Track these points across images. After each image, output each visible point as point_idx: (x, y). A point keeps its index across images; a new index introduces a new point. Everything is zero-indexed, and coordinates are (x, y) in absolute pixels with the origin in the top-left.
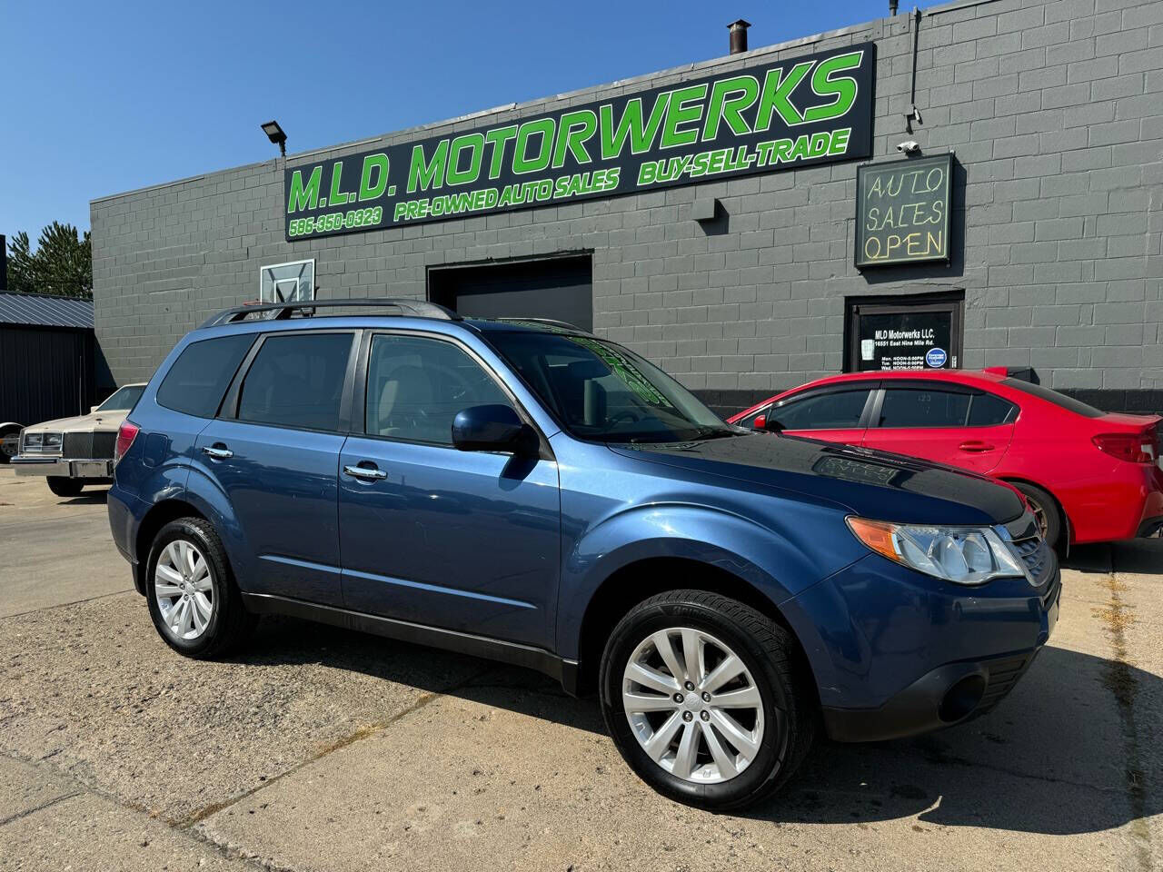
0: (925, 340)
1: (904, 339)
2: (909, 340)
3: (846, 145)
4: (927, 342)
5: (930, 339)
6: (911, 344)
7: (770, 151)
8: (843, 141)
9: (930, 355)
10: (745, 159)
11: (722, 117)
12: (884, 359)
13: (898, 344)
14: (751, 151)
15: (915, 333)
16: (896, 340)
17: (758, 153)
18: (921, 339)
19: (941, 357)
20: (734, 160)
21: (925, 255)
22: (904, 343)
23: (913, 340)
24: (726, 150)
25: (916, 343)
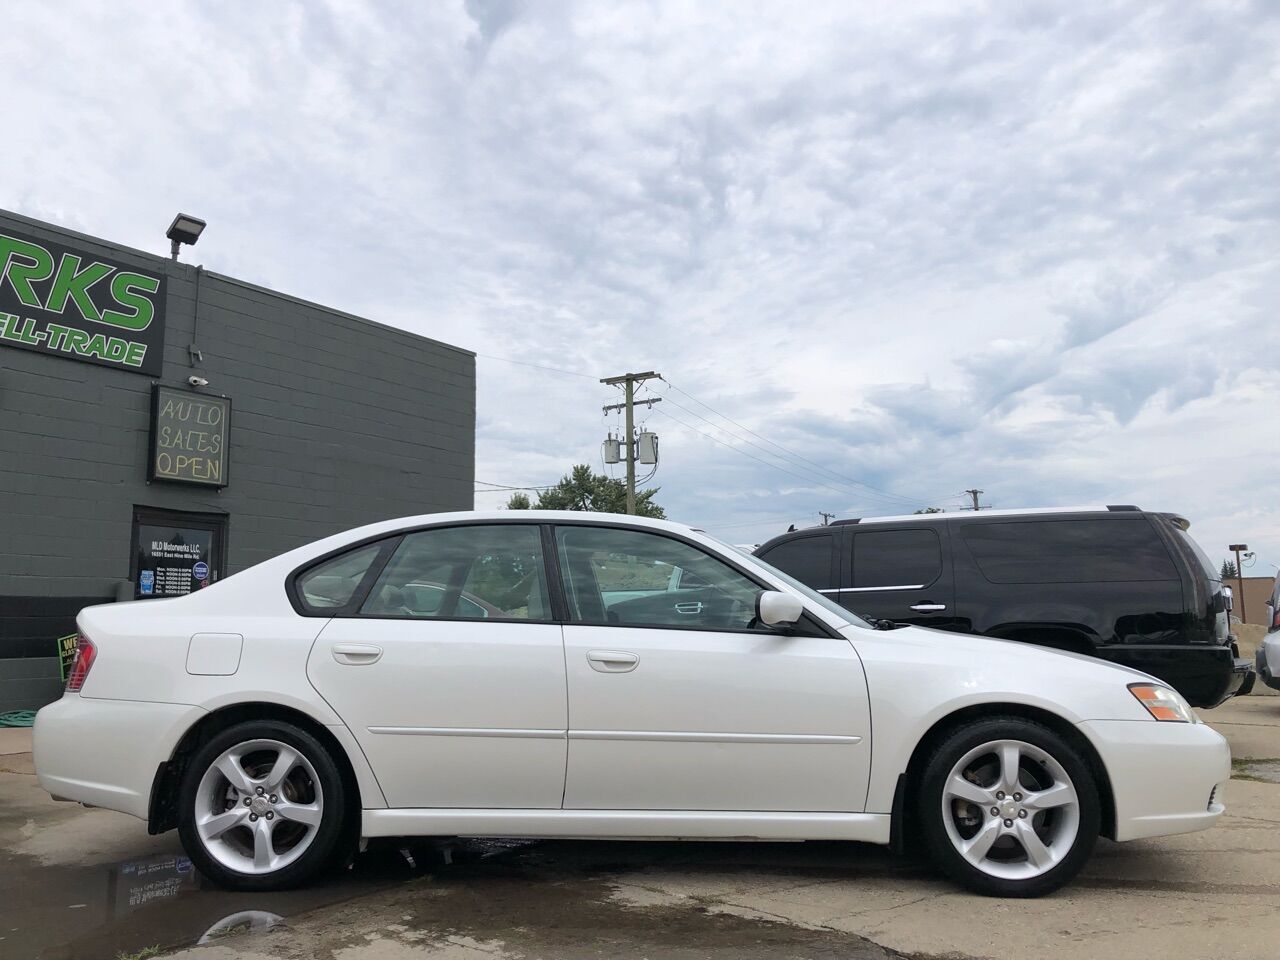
0: (192, 554)
1: (174, 552)
2: (180, 553)
3: (141, 359)
4: (195, 556)
5: (196, 554)
6: (182, 556)
7: (63, 337)
8: (139, 355)
9: (197, 569)
10: (33, 334)
11: (5, 276)
12: (159, 569)
13: (171, 556)
14: (40, 327)
15: (185, 546)
16: (169, 552)
17: (50, 334)
18: (189, 553)
19: (204, 570)
20: (19, 329)
21: (204, 479)
22: (176, 555)
23: (183, 553)
24: (10, 316)
25: (186, 556)
